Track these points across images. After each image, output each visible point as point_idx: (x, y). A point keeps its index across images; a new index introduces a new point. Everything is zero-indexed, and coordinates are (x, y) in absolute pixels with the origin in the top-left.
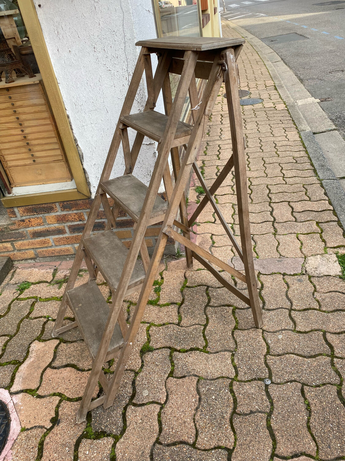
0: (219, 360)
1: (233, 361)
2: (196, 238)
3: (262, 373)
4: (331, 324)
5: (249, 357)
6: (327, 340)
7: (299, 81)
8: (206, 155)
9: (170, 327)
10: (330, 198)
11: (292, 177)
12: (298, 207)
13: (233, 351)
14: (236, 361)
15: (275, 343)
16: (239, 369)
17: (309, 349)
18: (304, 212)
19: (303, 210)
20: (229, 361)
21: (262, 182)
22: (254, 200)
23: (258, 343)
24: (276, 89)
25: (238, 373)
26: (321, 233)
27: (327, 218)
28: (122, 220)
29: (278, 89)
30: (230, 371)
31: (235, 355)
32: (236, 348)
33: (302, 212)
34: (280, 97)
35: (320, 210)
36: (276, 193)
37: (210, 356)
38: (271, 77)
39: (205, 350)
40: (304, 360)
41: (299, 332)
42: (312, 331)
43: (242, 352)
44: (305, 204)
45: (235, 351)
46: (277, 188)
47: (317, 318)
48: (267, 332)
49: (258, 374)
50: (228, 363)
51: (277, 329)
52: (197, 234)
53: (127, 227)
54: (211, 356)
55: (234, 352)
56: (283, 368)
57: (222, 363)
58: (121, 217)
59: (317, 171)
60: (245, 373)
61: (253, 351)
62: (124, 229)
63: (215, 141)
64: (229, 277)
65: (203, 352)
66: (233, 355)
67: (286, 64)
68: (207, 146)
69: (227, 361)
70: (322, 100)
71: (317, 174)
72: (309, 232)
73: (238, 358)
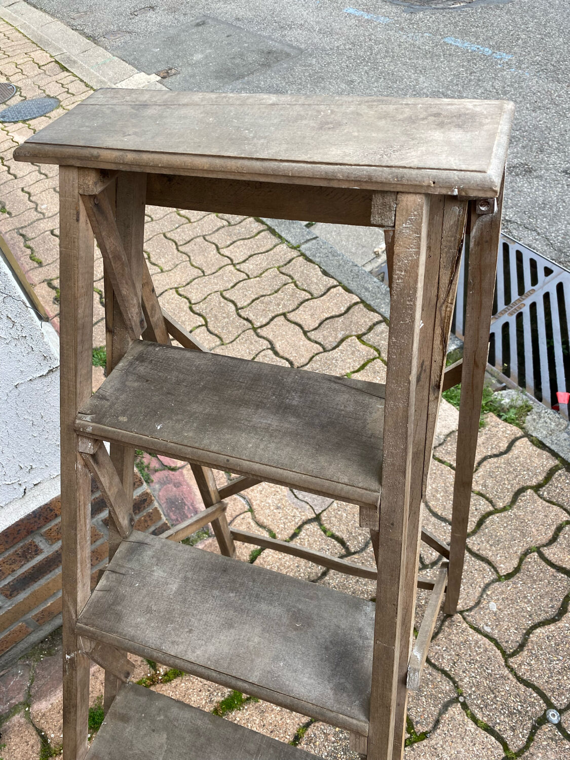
0: (455, 737)
1: (475, 720)
2: (185, 481)
3: (532, 705)
4: (531, 528)
5: (490, 688)
6: (553, 564)
7: (88, 41)
8: (40, 264)
9: (315, 734)
10: (339, 279)
11: (247, 259)
12: (306, 317)
13: (457, 698)
14: (479, 716)
15: (497, 625)
16: (497, 728)
17: (546, 601)
18: (322, 326)
19: (318, 322)
20: (471, 726)
21: (207, 291)
22: (224, 336)
23: (479, 648)
24: (64, 69)
25: (502, 738)
26: (379, 354)
27: (365, 321)
28: (33, 567)
29: (69, 69)
30: (490, 746)
31: (468, 702)
32: (457, 686)
33: (320, 325)
34: (87, 85)
35: (343, 309)
36: (249, 305)
37: (433, 742)
38: (33, 43)
39: (416, 735)
40: (559, 628)
41: (509, 576)
42: (521, 560)
43: (471, 687)
44: (312, 307)
45: (461, 695)
46: (243, 293)
47: (506, 530)
48: (467, 610)
49: (530, 714)
50: (473, 730)
51: (477, 595)
52: (180, 468)
53: (51, 571)
54: (436, 739)
55: (461, 699)
56: (550, 670)
57: (463, 739)
58: (28, 561)
59: (277, 231)
60: (513, 729)
61: (485, 671)
62: (46, 578)
63: (35, 224)
64: (321, 535)
65: (415, 742)
66: (465, 706)
67: (35, 7)
68: (26, 240)
69: (468, 728)
70: (162, 75)
71: (280, 237)
72: (362, 363)
73: (478, 706)
